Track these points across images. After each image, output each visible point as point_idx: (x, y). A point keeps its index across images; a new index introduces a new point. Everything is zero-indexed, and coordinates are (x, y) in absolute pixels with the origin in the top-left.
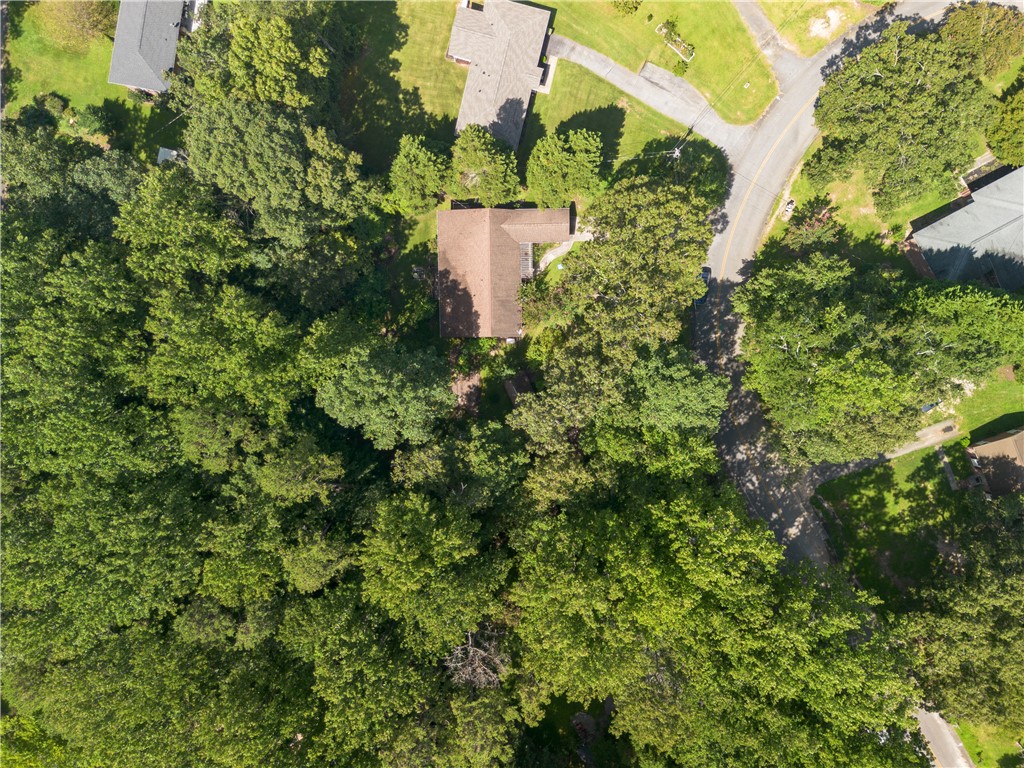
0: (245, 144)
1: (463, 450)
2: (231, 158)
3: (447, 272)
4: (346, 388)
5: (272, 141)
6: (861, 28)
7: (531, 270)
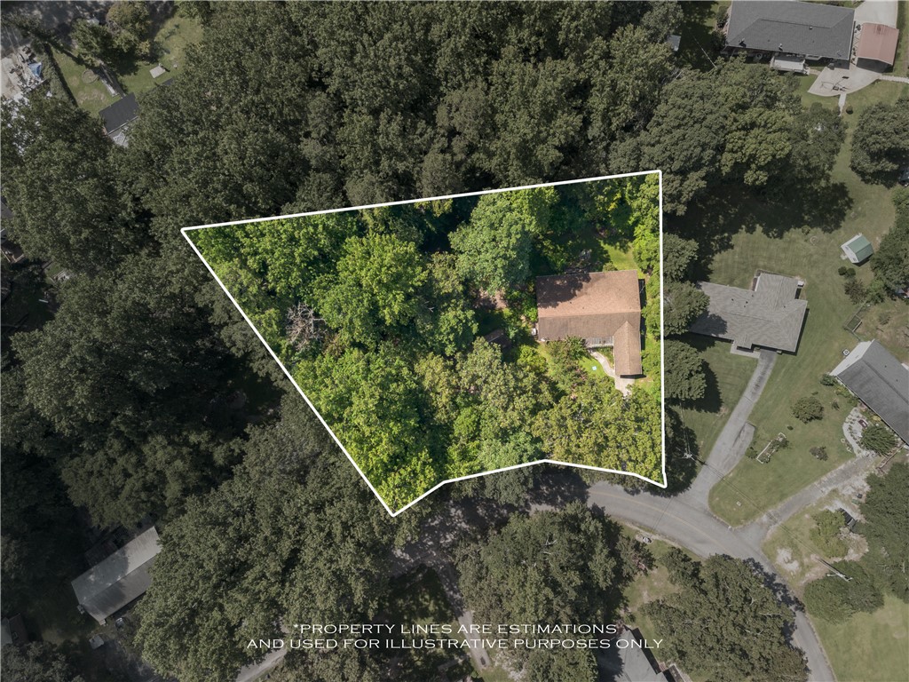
0: (692, 126)
1: (456, 306)
2: (681, 116)
3: (588, 280)
4: (504, 216)
5: (695, 147)
6: (784, 587)
7: (591, 346)
